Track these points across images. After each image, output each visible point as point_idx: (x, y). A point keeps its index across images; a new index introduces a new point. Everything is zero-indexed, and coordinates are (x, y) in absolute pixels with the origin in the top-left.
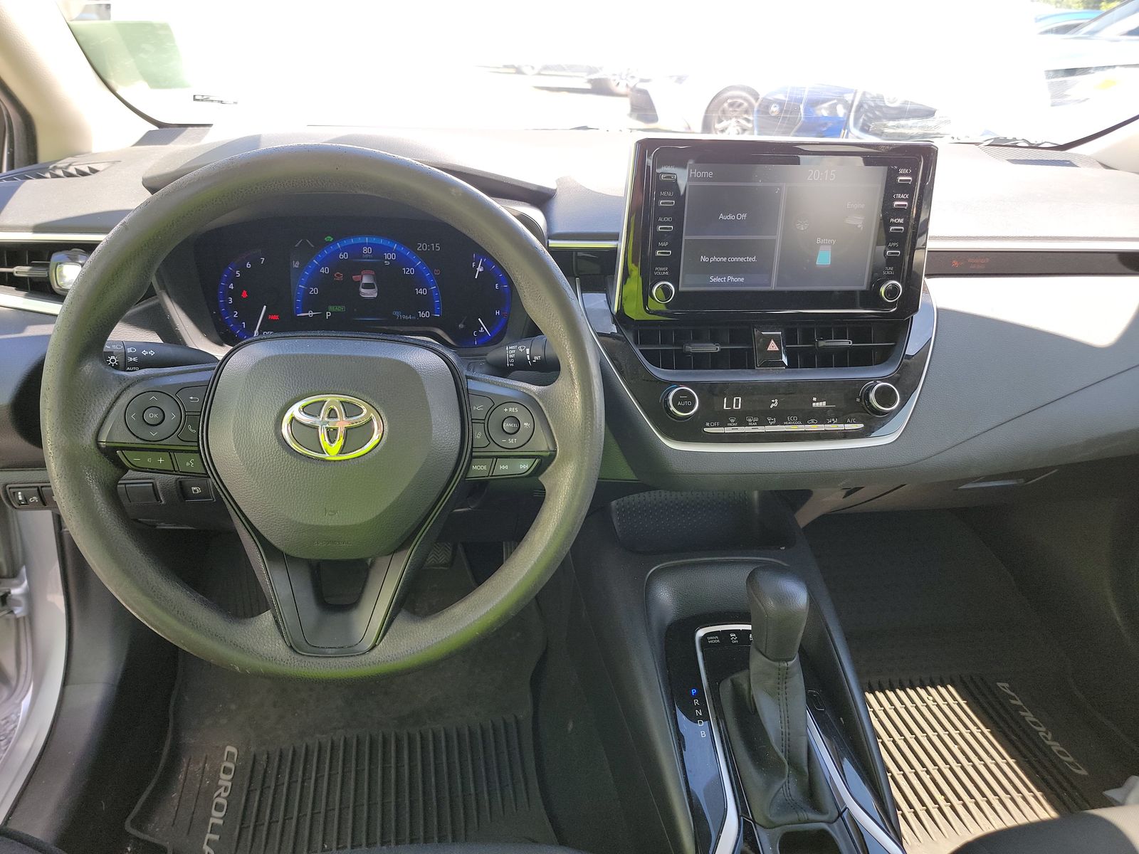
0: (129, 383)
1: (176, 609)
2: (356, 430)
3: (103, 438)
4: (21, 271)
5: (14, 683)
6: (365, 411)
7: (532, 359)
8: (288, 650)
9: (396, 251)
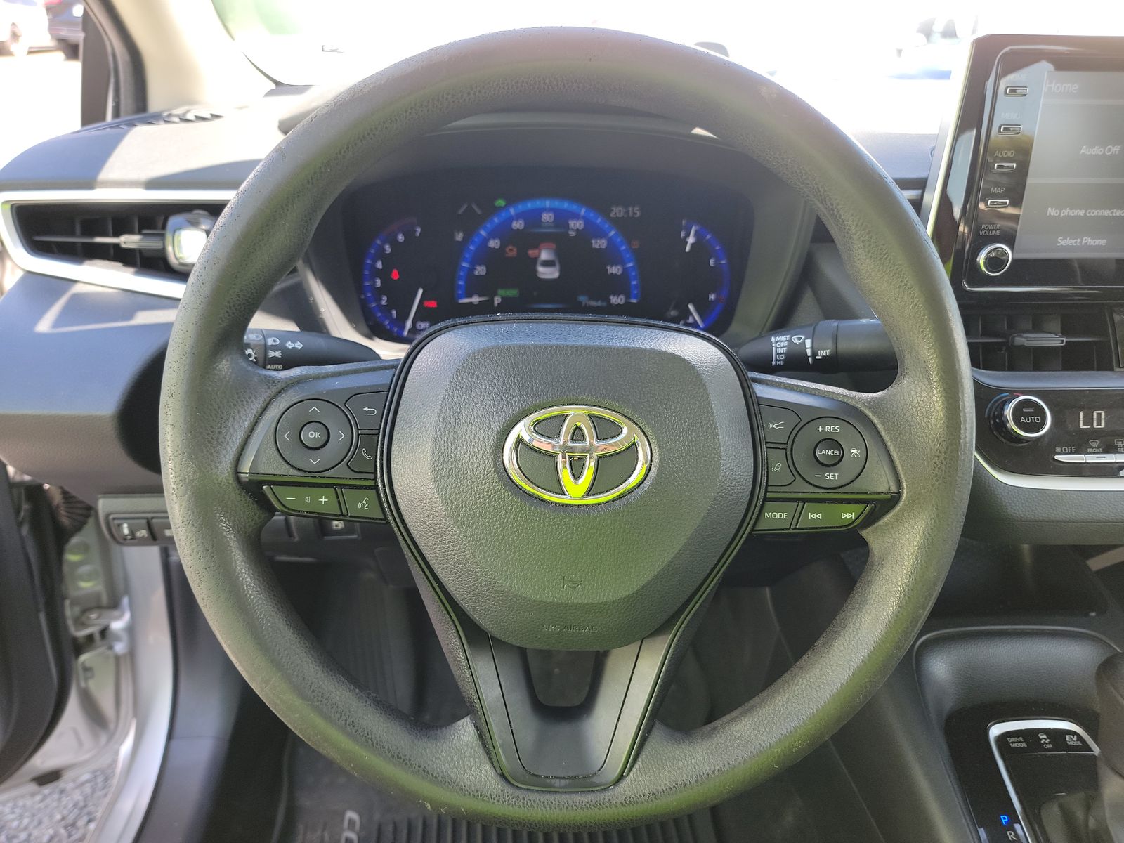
0: (279, 386)
1: (344, 717)
2: (613, 459)
3: (246, 467)
4: (129, 241)
5: (112, 726)
6: (625, 430)
7: (814, 354)
8: (499, 779)
9: (584, 218)
